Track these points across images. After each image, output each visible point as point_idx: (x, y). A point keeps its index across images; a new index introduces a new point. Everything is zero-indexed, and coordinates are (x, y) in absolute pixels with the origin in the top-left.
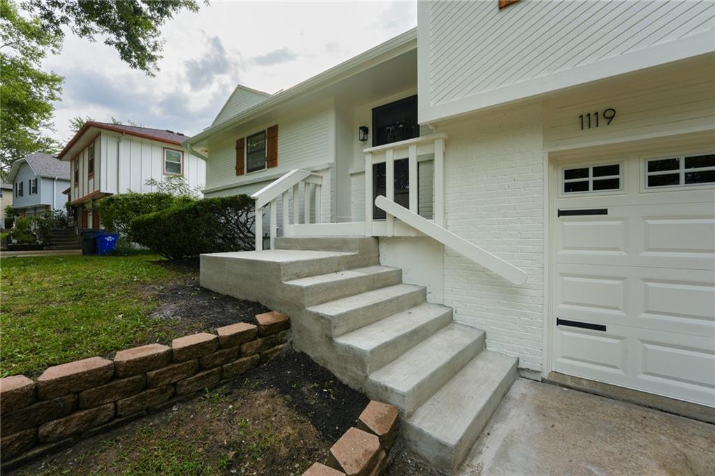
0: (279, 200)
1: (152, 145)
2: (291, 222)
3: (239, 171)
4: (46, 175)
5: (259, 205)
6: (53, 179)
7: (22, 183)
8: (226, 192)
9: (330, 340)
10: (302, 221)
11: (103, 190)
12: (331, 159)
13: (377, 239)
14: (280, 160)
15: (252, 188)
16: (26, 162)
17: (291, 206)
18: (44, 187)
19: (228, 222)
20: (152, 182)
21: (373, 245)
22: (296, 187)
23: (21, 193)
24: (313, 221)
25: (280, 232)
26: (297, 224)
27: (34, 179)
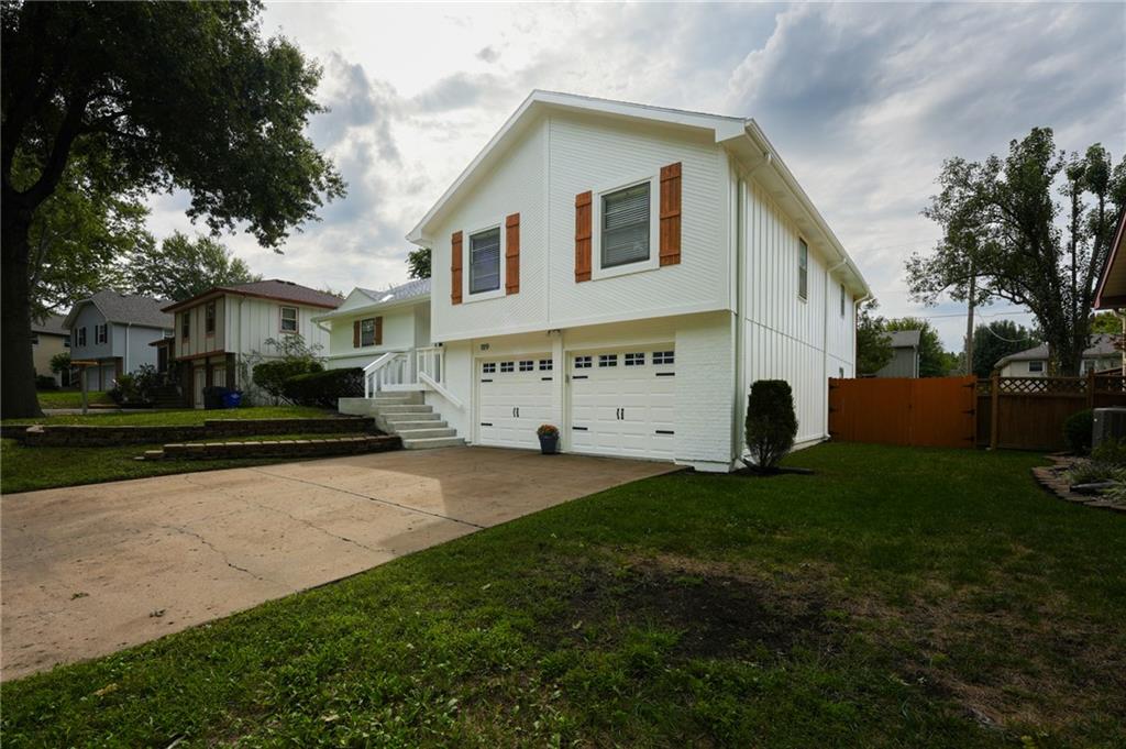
0: (378, 371)
1: (269, 304)
2: (386, 383)
3: (356, 345)
4: (118, 320)
5: (367, 374)
6: (126, 325)
7: (84, 329)
8: (346, 361)
9: (385, 422)
10: (393, 383)
11: (227, 350)
12: (412, 345)
13: (423, 392)
14: (383, 340)
15: (367, 360)
16: (92, 303)
17: (386, 373)
18: (116, 336)
19: (349, 383)
20: (270, 341)
21: (420, 395)
22: (389, 363)
23: (83, 342)
24: (400, 382)
25: (379, 389)
26: (389, 384)
27: (103, 324)
